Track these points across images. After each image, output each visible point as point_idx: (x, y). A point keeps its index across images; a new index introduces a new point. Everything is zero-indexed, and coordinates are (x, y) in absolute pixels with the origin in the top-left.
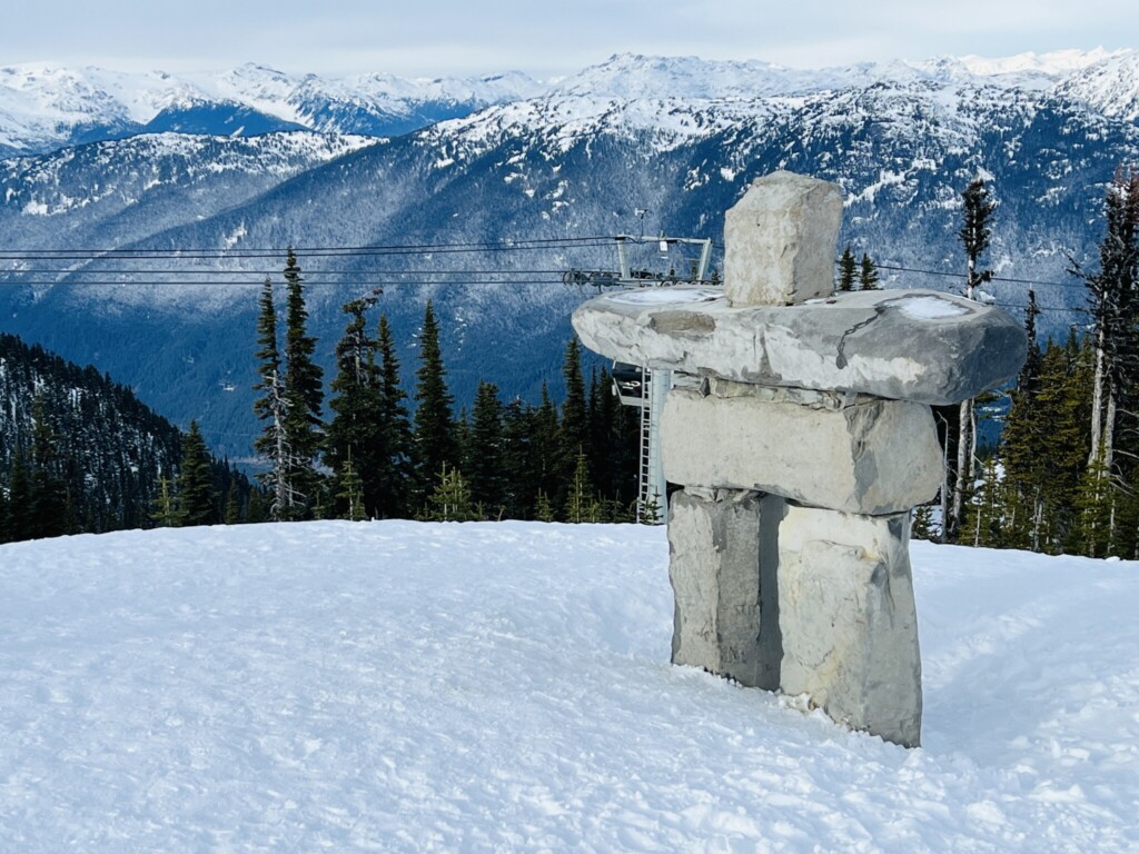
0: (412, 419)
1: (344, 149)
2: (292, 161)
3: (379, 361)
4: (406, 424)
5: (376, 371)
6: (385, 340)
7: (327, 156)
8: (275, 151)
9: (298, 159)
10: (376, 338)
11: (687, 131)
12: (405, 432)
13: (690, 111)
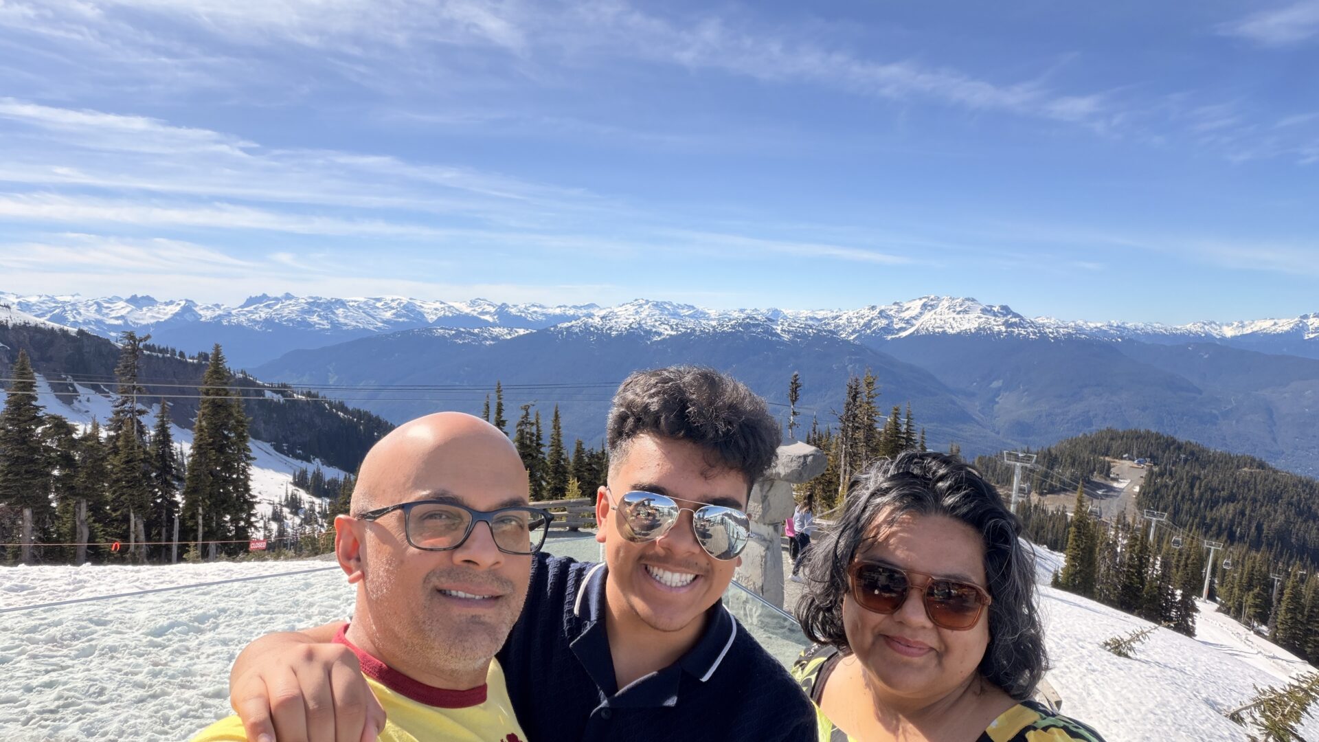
0: (546, 456)
1: (516, 334)
2: (493, 339)
3: (534, 430)
4: (544, 458)
5: (532, 435)
6: (537, 421)
7: (509, 337)
8: (486, 335)
9: (496, 338)
10: (533, 421)
11: (666, 333)
12: (544, 462)
13: (668, 324)
